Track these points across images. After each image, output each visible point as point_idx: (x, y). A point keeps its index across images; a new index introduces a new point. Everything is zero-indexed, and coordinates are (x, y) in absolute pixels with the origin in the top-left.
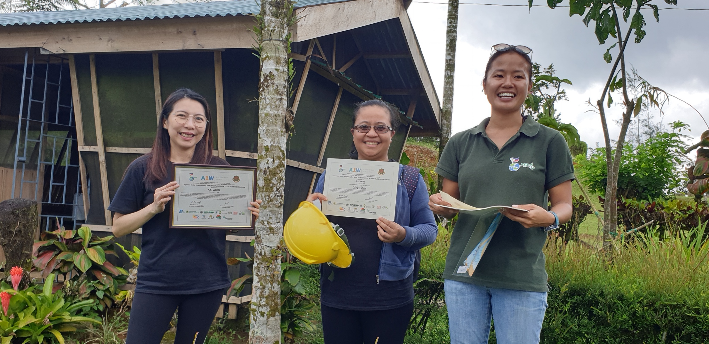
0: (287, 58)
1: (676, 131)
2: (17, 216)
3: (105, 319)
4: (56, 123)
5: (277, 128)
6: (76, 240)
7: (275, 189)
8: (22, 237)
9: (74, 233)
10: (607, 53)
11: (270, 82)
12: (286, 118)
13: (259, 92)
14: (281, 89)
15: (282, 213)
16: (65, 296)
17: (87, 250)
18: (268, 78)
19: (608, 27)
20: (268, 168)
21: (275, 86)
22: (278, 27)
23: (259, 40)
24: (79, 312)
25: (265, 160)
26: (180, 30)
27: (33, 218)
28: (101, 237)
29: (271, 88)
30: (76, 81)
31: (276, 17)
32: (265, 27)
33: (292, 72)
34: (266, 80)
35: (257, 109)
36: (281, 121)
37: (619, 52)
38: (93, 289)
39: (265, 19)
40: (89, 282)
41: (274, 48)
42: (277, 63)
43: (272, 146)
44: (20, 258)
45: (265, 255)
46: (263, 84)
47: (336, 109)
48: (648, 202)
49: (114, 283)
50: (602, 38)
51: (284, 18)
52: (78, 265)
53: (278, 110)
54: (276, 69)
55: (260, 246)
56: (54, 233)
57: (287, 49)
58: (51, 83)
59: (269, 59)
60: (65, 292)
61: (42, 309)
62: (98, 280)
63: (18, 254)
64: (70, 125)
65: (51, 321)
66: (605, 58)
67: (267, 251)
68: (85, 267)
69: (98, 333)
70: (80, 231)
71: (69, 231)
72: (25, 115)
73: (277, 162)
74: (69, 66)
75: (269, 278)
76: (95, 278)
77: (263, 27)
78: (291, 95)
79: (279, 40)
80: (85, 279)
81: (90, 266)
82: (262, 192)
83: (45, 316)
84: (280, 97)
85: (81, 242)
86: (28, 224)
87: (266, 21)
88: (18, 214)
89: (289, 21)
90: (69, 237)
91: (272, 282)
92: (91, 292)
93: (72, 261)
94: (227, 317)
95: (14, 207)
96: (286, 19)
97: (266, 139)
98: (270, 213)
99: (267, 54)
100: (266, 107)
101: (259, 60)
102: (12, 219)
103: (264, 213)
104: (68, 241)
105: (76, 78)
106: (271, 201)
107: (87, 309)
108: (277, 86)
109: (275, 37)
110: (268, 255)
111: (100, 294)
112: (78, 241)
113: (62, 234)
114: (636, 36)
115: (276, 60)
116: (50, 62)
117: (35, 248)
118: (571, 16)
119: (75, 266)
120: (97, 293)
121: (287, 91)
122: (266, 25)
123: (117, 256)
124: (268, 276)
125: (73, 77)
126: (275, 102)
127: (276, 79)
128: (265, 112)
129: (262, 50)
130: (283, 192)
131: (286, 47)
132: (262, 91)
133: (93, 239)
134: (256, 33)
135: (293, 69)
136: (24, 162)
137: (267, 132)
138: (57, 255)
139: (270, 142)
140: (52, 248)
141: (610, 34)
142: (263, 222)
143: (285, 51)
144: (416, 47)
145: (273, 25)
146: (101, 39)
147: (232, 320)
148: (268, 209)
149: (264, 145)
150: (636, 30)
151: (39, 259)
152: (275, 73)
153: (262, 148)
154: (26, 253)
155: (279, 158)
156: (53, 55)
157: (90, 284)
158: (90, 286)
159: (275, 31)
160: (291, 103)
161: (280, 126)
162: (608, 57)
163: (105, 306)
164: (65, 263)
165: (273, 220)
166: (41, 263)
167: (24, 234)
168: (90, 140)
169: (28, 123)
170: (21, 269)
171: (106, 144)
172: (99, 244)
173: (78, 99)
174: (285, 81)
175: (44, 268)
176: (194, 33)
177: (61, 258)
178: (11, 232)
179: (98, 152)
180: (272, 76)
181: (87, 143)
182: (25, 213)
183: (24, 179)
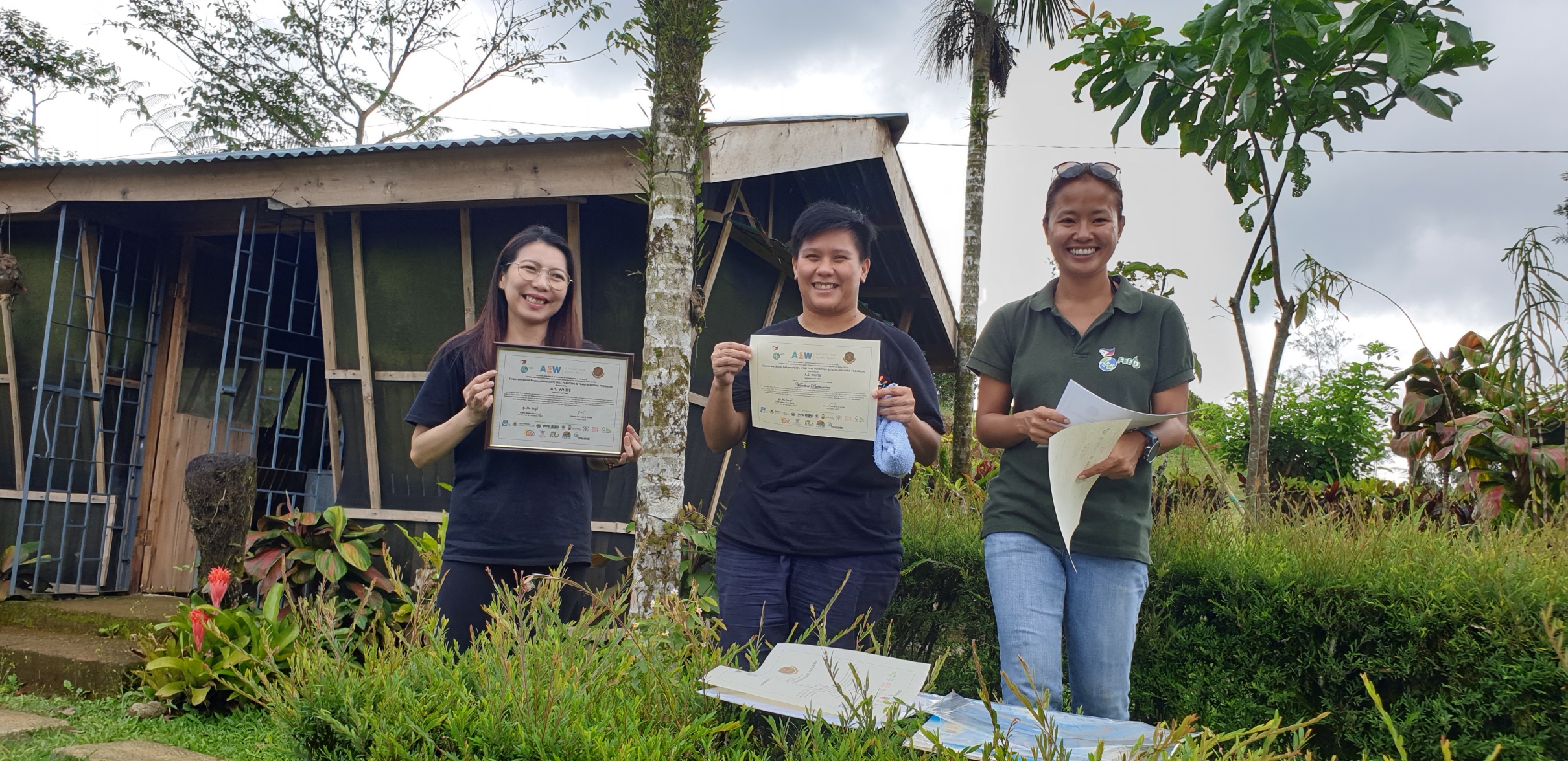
0: (693, 201)
1: (1374, 359)
2: (223, 480)
4: (289, 330)
5: (676, 318)
6: (319, 531)
7: (671, 421)
8: (231, 517)
9: (315, 515)
10: (1244, 215)
11: (665, 242)
12: (690, 301)
13: (646, 260)
14: (683, 252)
15: (683, 462)
17: (339, 546)
18: (662, 235)
19: (1247, 173)
20: (661, 384)
21: (673, 248)
22: (680, 151)
23: (648, 173)
25: (655, 372)
26: (510, 165)
27: (248, 485)
28: (362, 527)
29: (667, 251)
30: (326, 257)
31: (676, 133)
32: (658, 150)
33: (701, 225)
34: (658, 237)
35: (642, 286)
36: (683, 306)
37: (1266, 212)
38: (347, 613)
39: (657, 138)
41: (672, 185)
42: (678, 210)
43: (667, 348)
44: (226, 555)
45: (653, 533)
46: (653, 244)
47: (773, 309)
48: (1326, 483)
50: (1238, 194)
51: (689, 136)
52: (322, 571)
53: (678, 289)
54: (675, 220)
55: (645, 519)
56: (280, 518)
57: (694, 189)
58: (282, 261)
59: (664, 204)
62: (357, 597)
63: (221, 546)
64: (311, 334)
66: (1242, 223)
67: (658, 527)
68: (335, 573)
70: (325, 515)
71: (307, 513)
72: (236, 314)
73: (676, 375)
74: (313, 234)
75: (660, 574)
76: (352, 595)
77: (655, 150)
78: (701, 264)
79: (681, 173)
80: (335, 594)
81: (345, 573)
82: (650, 425)
83: (266, 654)
84: (681, 266)
85: (328, 533)
86: (240, 496)
87: (659, 140)
88: (225, 477)
89: (698, 142)
90: (309, 523)
91: (665, 579)
92: (343, 619)
93: (312, 563)
95: (216, 465)
96: (693, 138)
97: (657, 336)
98: (663, 461)
99: (660, 196)
100: (658, 284)
101: (648, 207)
102: (214, 486)
103: (652, 462)
104: (307, 530)
106: (665, 441)
108: (676, 247)
109: (675, 166)
110: (659, 532)
111: (360, 622)
112: (324, 531)
113: (296, 519)
114: (1293, 185)
115: (675, 205)
117: (249, 544)
118: (1182, 156)
119: (317, 573)
121: (694, 257)
122: (660, 148)
124: (657, 569)
125: (322, 251)
126: (673, 275)
127: (675, 236)
128: (656, 291)
129: (652, 189)
130: (685, 428)
131: (693, 185)
132: (651, 256)
133: (349, 529)
134: (642, 161)
135: (703, 222)
136: (231, 394)
137: (659, 325)
138: (285, 554)
139: (665, 342)
140: (277, 543)
141: (1250, 186)
142: (650, 478)
143: (690, 191)
144: (913, 210)
145: (671, 147)
146: (373, 182)
148: (659, 455)
149: (653, 347)
150: (1292, 174)
151: (256, 562)
152: (673, 226)
153: (650, 353)
154: (234, 546)
155: (679, 369)
156: (289, 211)
157: (343, 604)
158: (343, 608)
159: (675, 158)
160: (700, 277)
161: (681, 315)
162: (1247, 223)
164: (301, 566)
165: (669, 474)
166: (258, 569)
167: (234, 511)
168: (347, 360)
169: (241, 327)
170: (228, 573)
171: (375, 367)
172: (360, 538)
173: (328, 288)
174: (691, 240)
175: (264, 577)
176: (535, 170)
177: (295, 558)
178: (211, 509)
179: (359, 381)
180: (669, 232)
181: (340, 365)
182: (235, 476)
183: (231, 426)
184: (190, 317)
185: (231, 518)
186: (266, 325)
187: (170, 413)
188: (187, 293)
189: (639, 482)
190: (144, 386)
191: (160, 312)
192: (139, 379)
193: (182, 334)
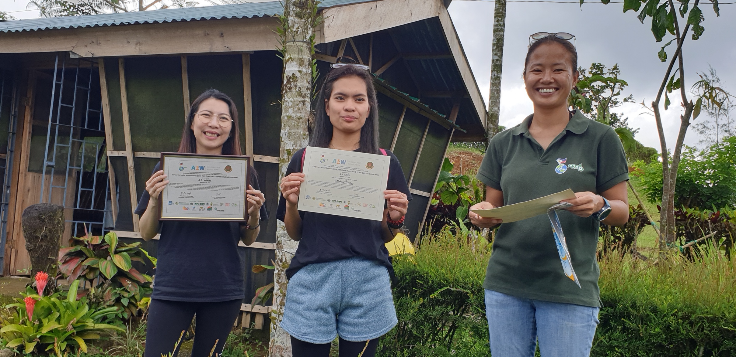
0: (310, 59)
2: (43, 221)
3: (129, 328)
4: (86, 128)
5: (300, 131)
6: (103, 246)
9: (101, 238)
10: (661, 51)
11: (293, 85)
12: (308, 120)
13: (282, 95)
14: (304, 91)
16: (89, 302)
17: (113, 256)
18: (291, 80)
19: (665, 23)
21: (298, 88)
22: (302, 28)
23: (283, 42)
24: (104, 319)
26: (207, 32)
27: (59, 223)
28: (128, 244)
29: (294, 90)
30: (105, 85)
31: (299, 17)
32: (289, 28)
33: (315, 73)
34: (289, 82)
35: (280, 112)
36: (304, 123)
37: (676, 48)
38: (118, 296)
39: (288, 20)
40: (115, 289)
41: (297, 49)
42: (300, 65)
44: (46, 264)
45: (286, 261)
46: (286, 86)
48: (713, 212)
49: (139, 290)
50: (659, 36)
51: (308, 18)
52: (103, 272)
53: (301, 113)
54: (299, 71)
55: (281, 253)
56: (81, 239)
57: (311, 50)
58: (80, 87)
59: (292, 61)
60: (90, 299)
61: (66, 316)
62: (123, 286)
63: (43, 259)
64: (99, 130)
65: (74, 328)
66: (660, 57)
67: (288, 258)
68: (110, 273)
69: (121, 341)
70: (107, 238)
71: (96, 237)
72: (54, 120)
74: (98, 68)
76: (121, 286)
77: (287, 28)
79: (303, 42)
80: (110, 285)
81: (116, 273)
83: (69, 323)
84: (303, 99)
85: (107, 249)
86: (54, 230)
87: (289, 22)
88: (44, 219)
89: (313, 21)
90: (97, 242)
92: (115, 299)
93: (98, 267)
94: (254, 327)
95: (40, 212)
96: (310, 19)
97: (287, 142)
99: (290, 55)
100: (288, 110)
101: (283, 61)
102: (38, 224)
104: (95, 247)
105: (105, 82)
107: (112, 316)
108: (300, 88)
109: (298, 38)
111: (125, 302)
112: (105, 248)
113: (89, 240)
114: (693, 32)
115: (299, 62)
116: (81, 66)
119: (101, 274)
120: (122, 301)
121: (311, 93)
122: (290, 25)
123: (144, 263)
125: (103, 81)
126: (297, 105)
127: (299, 81)
128: (288, 114)
129: (285, 51)
131: (310, 49)
132: (285, 93)
133: (120, 245)
134: (279, 34)
135: (317, 71)
136: (52, 166)
137: (289, 135)
138: (83, 261)
139: (293, 145)
140: (79, 254)
141: (667, 31)
143: (308, 52)
144: (458, 47)
145: (296, 26)
146: (129, 42)
147: (258, 330)
149: (286, 148)
150: (693, 26)
151: (66, 265)
152: (298, 75)
153: (284, 152)
154: (51, 259)
156: (82, 59)
157: (115, 291)
158: (116, 293)
159: (299, 33)
161: (303, 129)
162: (663, 56)
163: (130, 314)
164: (91, 269)
166: (67, 270)
167: (50, 239)
168: (119, 145)
169: (57, 127)
170: (46, 275)
171: (135, 149)
172: (125, 251)
173: (107, 103)
174: (309, 83)
175: (70, 274)
176: (222, 35)
177: (87, 264)
178: (37, 238)
179: (126, 157)
180: (295, 78)
181: (115, 148)
182: (51, 218)
183: (53, 184)
184: (34, 117)
185: (49, 242)
186: (72, 125)
187: (24, 172)
188: (32, 103)
189: (278, 230)
190: (9, 157)
191: (17, 114)
192: (6, 153)
193: (29, 127)
